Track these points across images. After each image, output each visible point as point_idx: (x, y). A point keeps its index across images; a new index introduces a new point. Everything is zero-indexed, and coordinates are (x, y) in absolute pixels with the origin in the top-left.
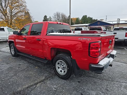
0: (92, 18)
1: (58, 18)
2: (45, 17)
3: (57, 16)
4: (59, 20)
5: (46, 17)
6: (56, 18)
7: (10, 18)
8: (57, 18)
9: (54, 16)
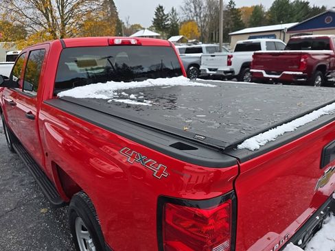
0: (308, 3)
1: (198, 10)
2: (160, 9)
3: (192, 5)
4: (200, 17)
5: (163, 11)
6: (191, 12)
7: (59, 21)
8: (193, 10)
9: (183, 5)
